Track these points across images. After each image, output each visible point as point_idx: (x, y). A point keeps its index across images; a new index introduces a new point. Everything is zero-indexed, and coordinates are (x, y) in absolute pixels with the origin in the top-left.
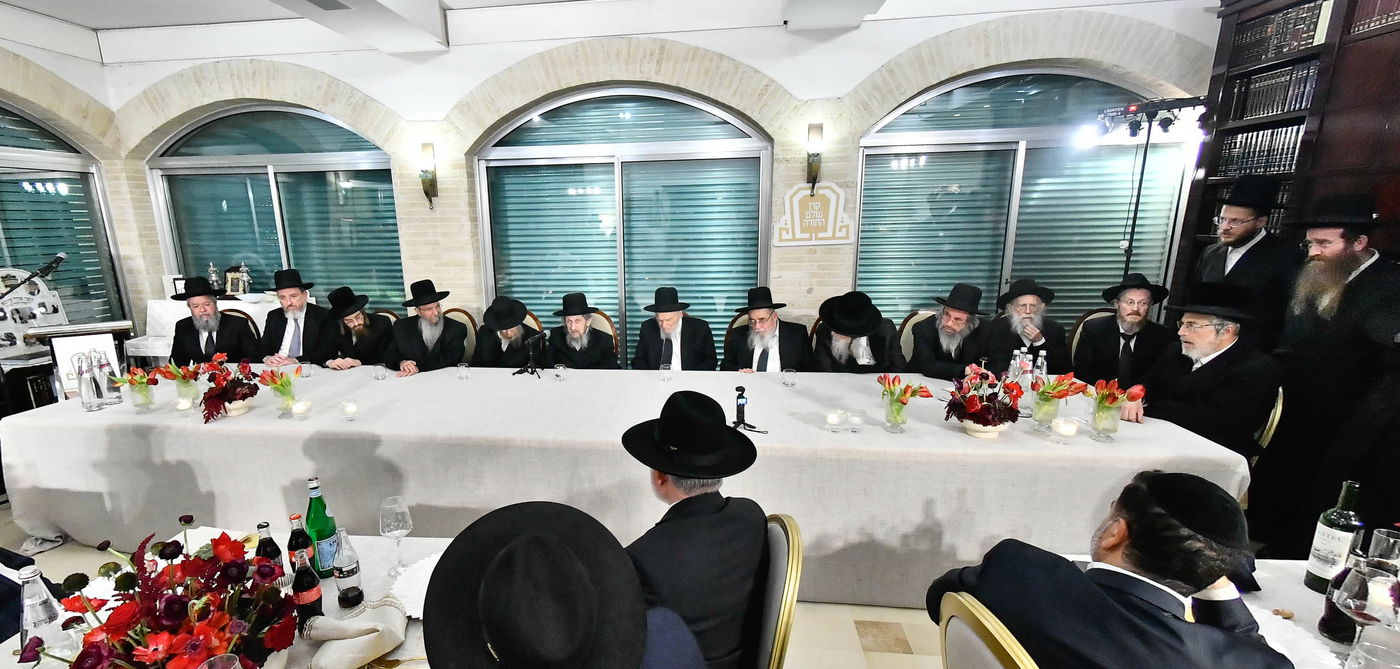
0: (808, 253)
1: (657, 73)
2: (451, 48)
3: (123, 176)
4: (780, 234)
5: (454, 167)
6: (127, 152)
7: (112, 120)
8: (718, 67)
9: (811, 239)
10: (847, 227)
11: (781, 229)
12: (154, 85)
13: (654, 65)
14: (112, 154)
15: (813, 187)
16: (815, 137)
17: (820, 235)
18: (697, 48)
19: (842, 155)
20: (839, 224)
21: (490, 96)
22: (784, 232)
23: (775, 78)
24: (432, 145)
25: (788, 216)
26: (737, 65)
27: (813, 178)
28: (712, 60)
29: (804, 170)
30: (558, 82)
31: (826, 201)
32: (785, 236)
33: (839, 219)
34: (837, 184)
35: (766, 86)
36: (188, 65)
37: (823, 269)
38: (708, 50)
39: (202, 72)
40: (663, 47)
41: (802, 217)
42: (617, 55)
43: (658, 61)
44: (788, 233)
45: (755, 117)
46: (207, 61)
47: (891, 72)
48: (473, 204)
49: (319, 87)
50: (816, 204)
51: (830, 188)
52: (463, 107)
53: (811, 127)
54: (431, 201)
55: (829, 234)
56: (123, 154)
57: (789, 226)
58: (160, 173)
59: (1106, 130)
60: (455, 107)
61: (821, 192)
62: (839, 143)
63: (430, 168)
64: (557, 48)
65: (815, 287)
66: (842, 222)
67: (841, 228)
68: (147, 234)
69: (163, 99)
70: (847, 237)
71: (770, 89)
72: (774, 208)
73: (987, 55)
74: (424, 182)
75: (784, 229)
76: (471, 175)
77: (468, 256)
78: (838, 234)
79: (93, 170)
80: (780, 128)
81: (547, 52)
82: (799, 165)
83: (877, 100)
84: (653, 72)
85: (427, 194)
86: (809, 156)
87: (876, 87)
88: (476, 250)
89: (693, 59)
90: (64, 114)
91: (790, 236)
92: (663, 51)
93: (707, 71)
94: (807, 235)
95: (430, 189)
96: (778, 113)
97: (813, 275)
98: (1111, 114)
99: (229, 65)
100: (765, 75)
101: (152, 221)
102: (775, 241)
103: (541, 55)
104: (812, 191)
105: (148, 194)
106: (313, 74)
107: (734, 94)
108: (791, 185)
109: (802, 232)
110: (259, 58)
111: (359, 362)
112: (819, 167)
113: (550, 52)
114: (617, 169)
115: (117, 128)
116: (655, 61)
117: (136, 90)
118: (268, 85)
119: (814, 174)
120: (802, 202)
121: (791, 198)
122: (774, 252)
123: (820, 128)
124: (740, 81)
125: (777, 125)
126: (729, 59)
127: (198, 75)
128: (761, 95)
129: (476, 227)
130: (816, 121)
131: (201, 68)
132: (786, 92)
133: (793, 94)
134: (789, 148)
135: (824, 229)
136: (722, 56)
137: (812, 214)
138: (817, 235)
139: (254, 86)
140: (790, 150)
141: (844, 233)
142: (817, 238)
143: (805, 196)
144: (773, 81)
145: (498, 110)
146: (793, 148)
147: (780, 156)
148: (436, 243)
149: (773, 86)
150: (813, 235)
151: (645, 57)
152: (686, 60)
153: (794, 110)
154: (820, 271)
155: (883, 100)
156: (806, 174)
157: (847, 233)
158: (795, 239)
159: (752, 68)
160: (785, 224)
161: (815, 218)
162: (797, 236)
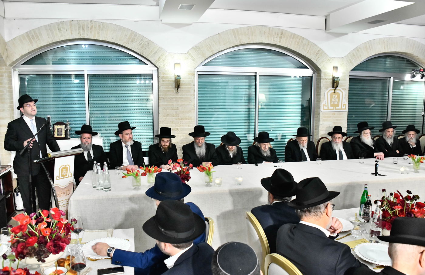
0: (333, 115)
1: (280, 42)
4: (324, 107)
5: (190, 74)
8: (302, 42)
9: (334, 109)
10: (345, 105)
11: (324, 105)
12: (33, 30)
13: (278, 39)
15: (335, 89)
16: (335, 71)
17: (337, 108)
18: (295, 34)
19: (344, 78)
20: (343, 104)
21: (210, 45)
23: (321, 48)
25: (326, 100)
26: (309, 42)
28: (300, 39)
29: (331, 83)
31: (339, 95)
32: (325, 108)
33: (343, 102)
34: (342, 88)
35: (319, 51)
38: (298, 35)
39: (62, 25)
40: (282, 32)
41: (331, 101)
42: (265, 33)
43: (280, 37)
44: (326, 107)
45: (314, 62)
46: (66, 20)
47: (358, 50)
50: (335, 96)
51: (340, 90)
52: (197, 48)
53: (334, 68)
55: (340, 107)
56: (8, 63)
57: (327, 104)
59: (414, 76)
61: (338, 92)
62: (343, 74)
66: (344, 103)
67: (344, 105)
70: (345, 109)
71: (320, 52)
72: (322, 97)
78: (343, 108)
82: (330, 81)
83: (354, 60)
86: (333, 78)
87: (354, 55)
89: (293, 38)
91: (327, 108)
94: (332, 108)
96: (323, 61)
97: (334, 123)
99: (78, 22)
100: (318, 47)
102: (322, 110)
103: (233, 30)
104: (334, 91)
107: (308, 53)
108: (327, 89)
109: (331, 106)
110: (95, 20)
112: (339, 82)
113: (237, 29)
115: (7, 50)
116: (279, 37)
119: (337, 85)
120: (331, 95)
121: (327, 93)
122: (321, 114)
123: (337, 68)
124: (310, 47)
125: (322, 65)
126: (306, 39)
127: (59, 26)
128: (317, 54)
130: (335, 65)
131: (61, 23)
132: (325, 53)
133: (328, 55)
134: (327, 74)
135: (338, 106)
136: (303, 38)
137: (334, 100)
138: (336, 108)
139: (91, 33)
140: (327, 75)
141: (344, 107)
142: (336, 109)
143: (332, 92)
144: (321, 49)
145: (213, 51)
146: (328, 74)
147: (323, 77)
148: (178, 109)
149: (321, 51)
150: (335, 107)
151: (275, 35)
152: (290, 38)
153: (328, 60)
154: (337, 122)
155: (356, 60)
156: (332, 84)
157: (346, 107)
158: (328, 109)
159: (314, 44)
160: (326, 103)
161: (335, 101)
162: (329, 108)
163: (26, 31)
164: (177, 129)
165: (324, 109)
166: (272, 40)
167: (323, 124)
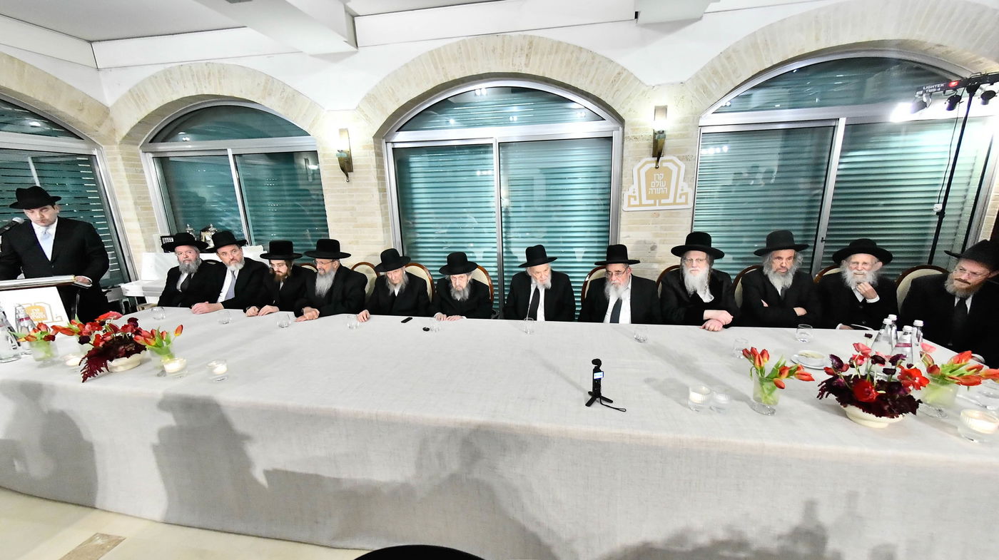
0: (653, 217)
1: (526, 65)
2: (359, 48)
3: (119, 157)
4: (629, 200)
5: (365, 147)
6: (121, 139)
7: (108, 114)
8: (578, 59)
9: (655, 205)
10: (686, 194)
11: (630, 197)
12: (137, 85)
13: (523, 59)
14: (109, 140)
15: (658, 161)
16: (660, 117)
17: (663, 201)
18: (560, 42)
19: (684, 132)
20: (679, 192)
21: (392, 89)
22: (632, 199)
23: (625, 67)
24: (346, 130)
25: (636, 186)
26: (594, 56)
27: (658, 153)
28: (572, 53)
29: (650, 147)
30: (446, 75)
31: (668, 173)
32: (633, 202)
33: (680, 188)
34: (678, 157)
35: (619, 74)
36: (161, 68)
37: (665, 230)
38: (569, 44)
39: (171, 74)
40: (531, 43)
41: (648, 186)
42: (493, 51)
43: (527, 55)
45: (609, 101)
46: (173, 65)
47: (728, 58)
48: (381, 178)
49: (259, 84)
50: (660, 175)
51: (672, 161)
52: (370, 99)
53: (657, 109)
54: (347, 175)
55: (671, 200)
56: (118, 139)
57: (637, 194)
58: (151, 155)
59: (924, 105)
60: (363, 99)
61: (665, 164)
62: (680, 123)
63: (346, 149)
64: (444, 46)
65: (658, 245)
66: (682, 190)
67: (681, 195)
68: (142, 201)
69: (143, 96)
70: (686, 203)
71: (622, 77)
72: (624, 179)
73: (817, 39)
74: (340, 160)
75: (633, 197)
76: (379, 155)
77: (379, 219)
78: (678, 201)
79: (95, 152)
80: (630, 110)
81: (435, 50)
82: (646, 141)
83: (716, 84)
84: (523, 65)
85: (343, 169)
86: (655, 134)
87: (715, 72)
88: (385, 215)
89: (557, 52)
90: (61, 107)
91: (637, 203)
92: (531, 46)
93: (569, 63)
94: (652, 202)
95: (346, 165)
96: (628, 98)
97: (656, 235)
98: (930, 91)
99: (190, 67)
100: (618, 65)
101: (147, 192)
102: (625, 207)
103: (431, 53)
104: (657, 165)
105: (142, 171)
106: (253, 73)
107: (591, 82)
108: (639, 160)
109: (647, 199)
110: (212, 61)
111: (276, 308)
112: (663, 143)
113: (438, 50)
114: (495, 148)
115: (112, 120)
116: (525, 55)
117: (124, 90)
118: (220, 83)
119: (659, 149)
120: (648, 174)
121: (639, 170)
122: (623, 215)
123: (664, 109)
124: (597, 70)
125: (627, 107)
126: (588, 51)
127: (167, 76)
128: (614, 82)
129: (385, 196)
130: (661, 103)
131: (170, 71)
132: (636, 78)
133: (642, 80)
134: (637, 127)
135: (667, 197)
136: (581, 48)
137: (656, 184)
138: (660, 202)
139: (210, 84)
140: (637, 129)
141: (683, 200)
142: (660, 204)
143: (651, 168)
144: (625, 69)
145: (398, 100)
146: (641, 127)
147: (630, 135)
148: (353, 209)
149: (625, 74)
150: (657, 201)
151: (516, 51)
152: (550, 53)
153: (642, 94)
154: (662, 232)
155: (721, 83)
156: (652, 149)
157: (687, 199)
158: (641, 205)
159: (606, 58)
160: (634, 192)
161: (659, 187)
162: (643, 203)
163: (128, 89)
164: (357, 243)
165: (629, 206)
166: (509, 63)
167: (628, 237)
